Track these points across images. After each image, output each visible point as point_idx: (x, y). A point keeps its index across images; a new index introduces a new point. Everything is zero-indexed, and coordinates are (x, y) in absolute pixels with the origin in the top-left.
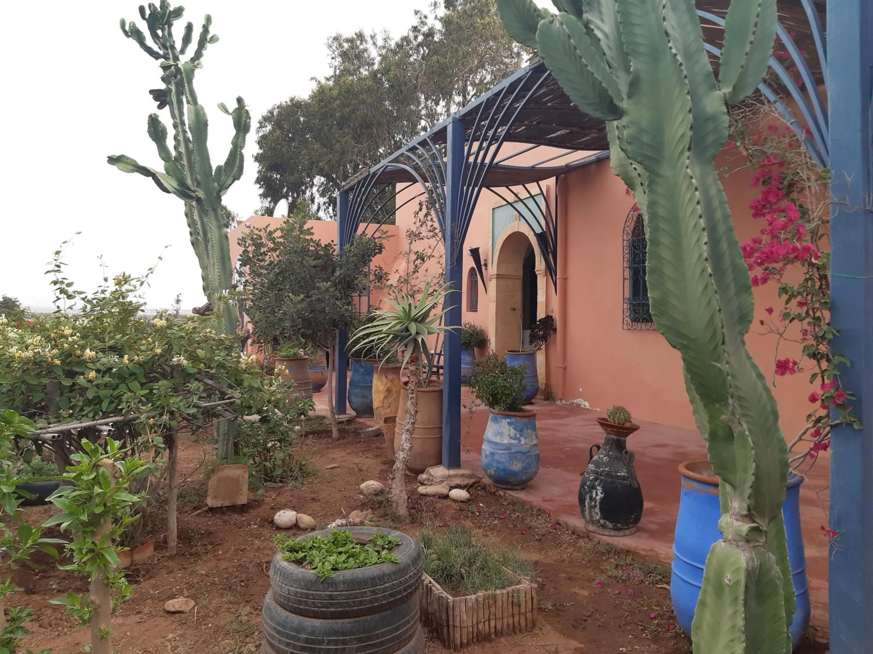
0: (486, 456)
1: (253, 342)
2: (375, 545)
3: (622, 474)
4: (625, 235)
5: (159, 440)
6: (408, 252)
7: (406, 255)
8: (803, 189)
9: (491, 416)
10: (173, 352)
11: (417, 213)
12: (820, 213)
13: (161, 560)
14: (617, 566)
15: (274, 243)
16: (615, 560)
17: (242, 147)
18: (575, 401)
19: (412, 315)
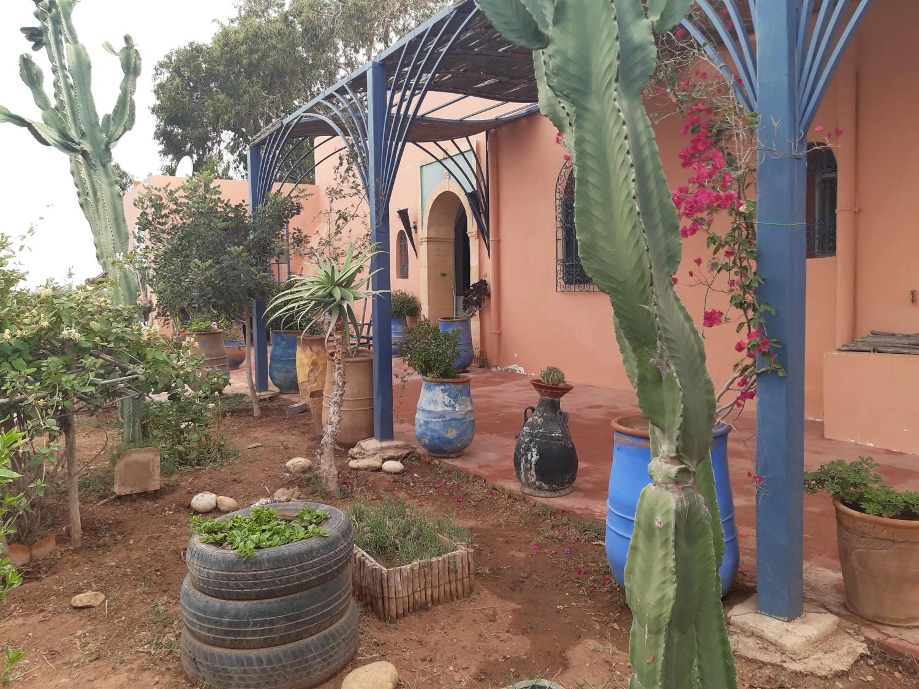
0: (420, 425)
1: (158, 315)
2: (302, 521)
3: (557, 435)
4: (557, 194)
5: (52, 423)
6: (329, 211)
7: (327, 215)
8: (731, 136)
9: (424, 383)
10: (62, 325)
11: (338, 168)
12: (747, 161)
13: (65, 554)
14: (553, 527)
15: (176, 204)
16: (551, 520)
17: (132, 93)
18: (510, 367)
19: (336, 279)
